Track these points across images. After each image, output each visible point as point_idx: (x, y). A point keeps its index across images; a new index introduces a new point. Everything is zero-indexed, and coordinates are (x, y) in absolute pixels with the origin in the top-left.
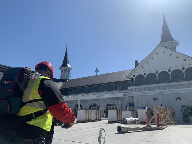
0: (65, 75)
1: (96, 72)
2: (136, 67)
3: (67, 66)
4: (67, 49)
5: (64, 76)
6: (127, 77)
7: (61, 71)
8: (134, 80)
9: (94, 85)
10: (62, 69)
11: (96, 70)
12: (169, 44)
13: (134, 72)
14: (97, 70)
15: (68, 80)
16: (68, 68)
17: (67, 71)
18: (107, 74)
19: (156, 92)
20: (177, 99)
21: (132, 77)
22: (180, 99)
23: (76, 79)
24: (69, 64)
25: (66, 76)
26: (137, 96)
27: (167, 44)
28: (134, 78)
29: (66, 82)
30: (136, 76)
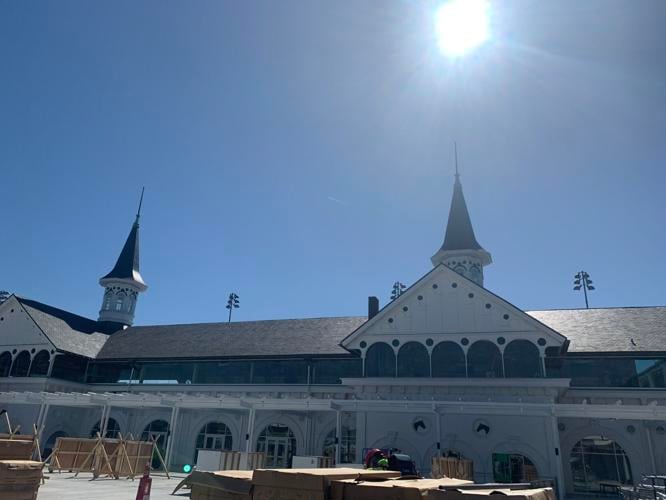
0: (118, 307)
1: (228, 307)
2: (370, 318)
3: (132, 275)
4: (138, 216)
5: (113, 309)
6: (341, 345)
7: (106, 294)
8: (363, 356)
9: (227, 358)
10: (111, 286)
11: (230, 302)
12: (465, 258)
13: (364, 332)
14: (233, 301)
15: (125, 327)
16: (133, 285)
17: (129, 293)
18: (272, 322)
19: (425, 407)
20: (478, 430)
21: (357, 346)
22: (487, 429)
23: (157, 327)
24: (137, 270)
25: (122, 311)
26: (366, 413)
27: (461, 255)
28: (364, 351)
29: (118, 334)
30: (368, 346)
